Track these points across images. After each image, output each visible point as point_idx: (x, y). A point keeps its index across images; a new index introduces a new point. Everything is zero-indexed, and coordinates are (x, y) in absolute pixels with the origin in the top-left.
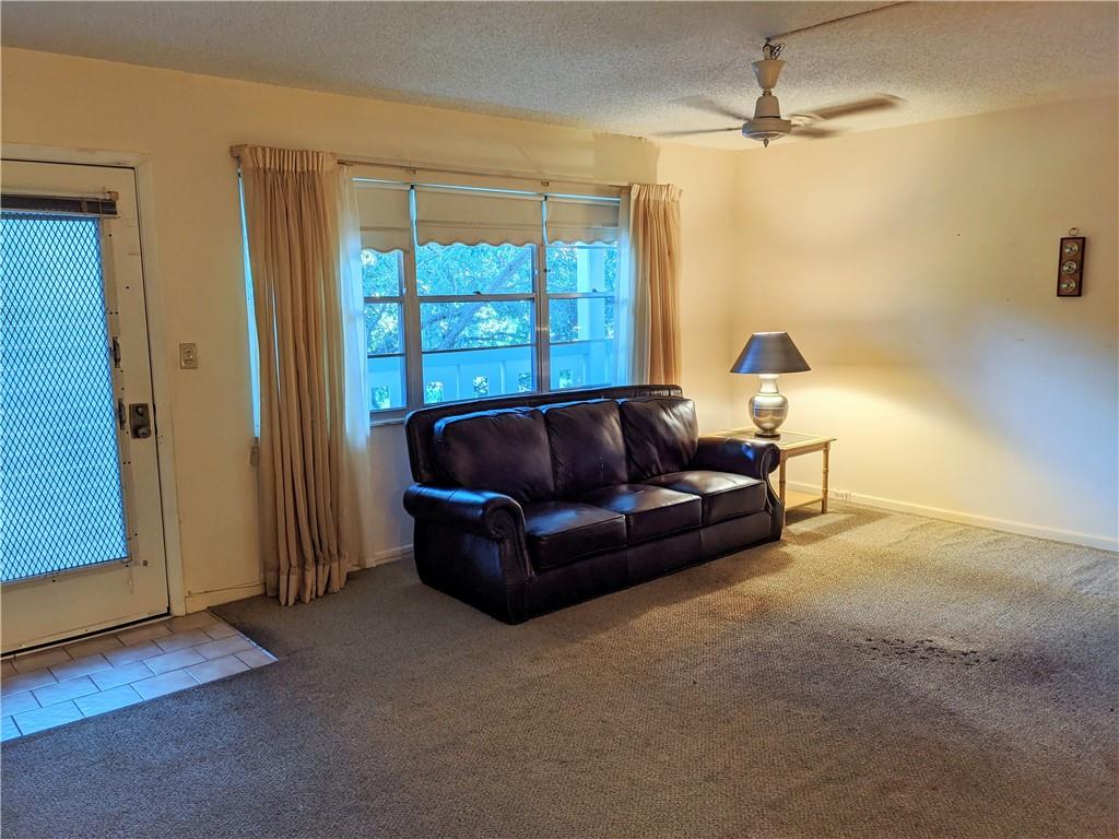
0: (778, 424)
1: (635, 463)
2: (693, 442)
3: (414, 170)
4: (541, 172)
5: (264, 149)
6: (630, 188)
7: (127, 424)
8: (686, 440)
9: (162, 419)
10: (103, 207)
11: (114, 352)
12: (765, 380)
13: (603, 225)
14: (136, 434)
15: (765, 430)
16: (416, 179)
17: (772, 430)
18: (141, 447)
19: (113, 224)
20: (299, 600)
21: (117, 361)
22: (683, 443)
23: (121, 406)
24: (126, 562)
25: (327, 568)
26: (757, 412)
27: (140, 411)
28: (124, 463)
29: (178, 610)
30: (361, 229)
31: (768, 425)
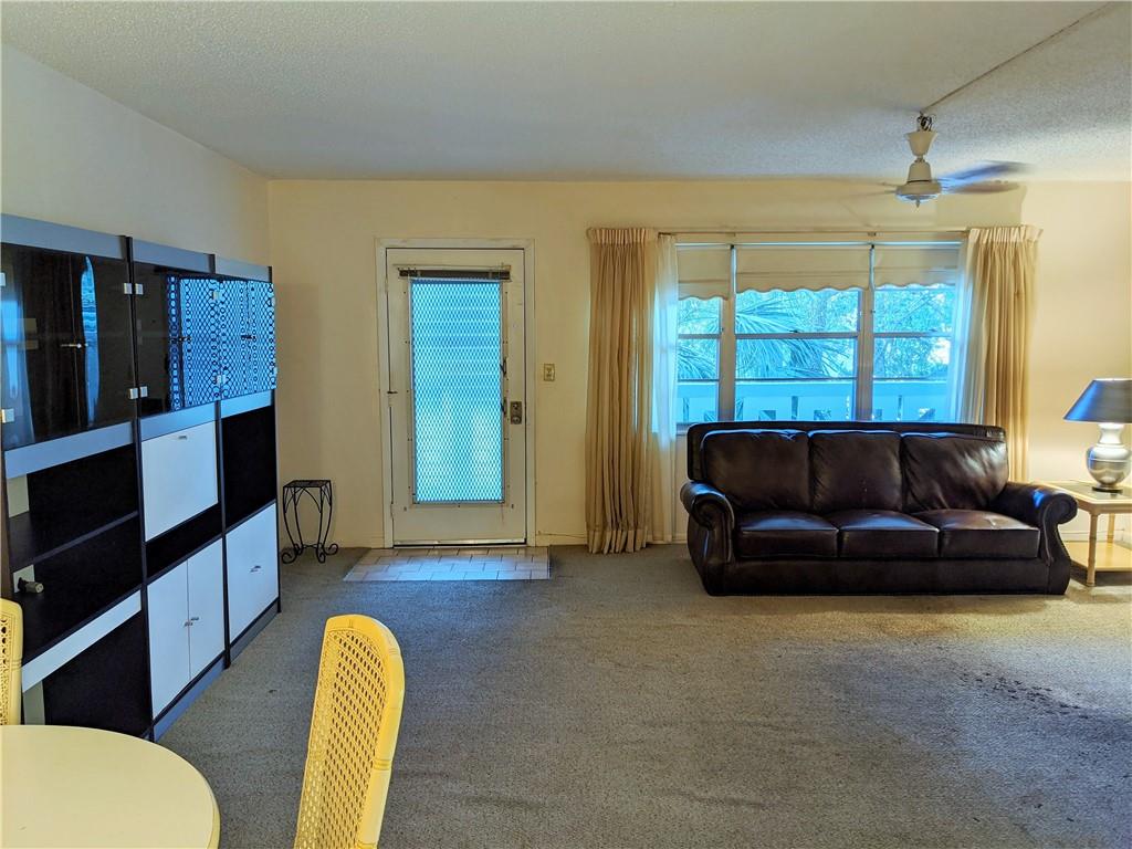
0: (1119, 478)
1: (913, 495)
2: (994, 484)
3: (734, 234)
4: (868, 225)
5: (601, 230)
6: (968, 232)
7: (509, 413)
8: (983, 482)
9: (529, 412)
10: (503, 275)
11: (503, 368)
12: (1105, 430)
13: (947, 267)
14: (513, 421)
15: (1103, 483)
16: (736, 240)
17: (1111, 484)
18: (515, 430)
19: (508, 285)
20: (600, 551)
21: (505, 373)
22: (977, 484)
23: (505, 401)
24: (502, 502)
25: (625, 533)
26: (1094, 463)
27: (516, 406)
28: (505, 439)
29: (531, 542)
30: (680, 282)
31: (1107, 479)
